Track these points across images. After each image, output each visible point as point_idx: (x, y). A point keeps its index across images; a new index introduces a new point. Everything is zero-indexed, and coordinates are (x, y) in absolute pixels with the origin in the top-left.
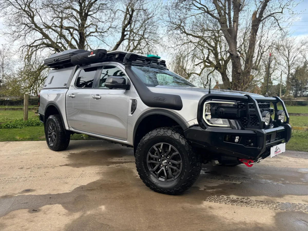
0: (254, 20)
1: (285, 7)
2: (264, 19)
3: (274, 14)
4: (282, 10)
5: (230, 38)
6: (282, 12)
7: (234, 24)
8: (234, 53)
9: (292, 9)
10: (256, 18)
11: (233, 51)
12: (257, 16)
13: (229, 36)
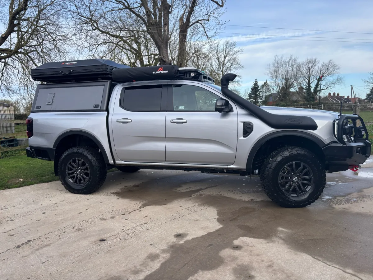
0: (181, 25)
1: (211, 15)
2: (192, 25)
3: (202, 21)
4: (209, 18)
5: (162, 42)
6: (208, 20)
7: (165, 27)
8: (166, 60)
9: (218, 18)
10: (183, 22)
11: (165, 57)
12: (185, 20)
13: (159, 39)
